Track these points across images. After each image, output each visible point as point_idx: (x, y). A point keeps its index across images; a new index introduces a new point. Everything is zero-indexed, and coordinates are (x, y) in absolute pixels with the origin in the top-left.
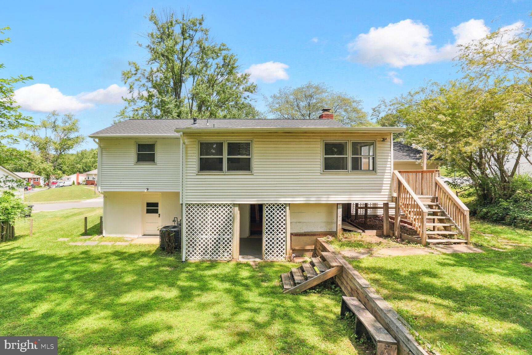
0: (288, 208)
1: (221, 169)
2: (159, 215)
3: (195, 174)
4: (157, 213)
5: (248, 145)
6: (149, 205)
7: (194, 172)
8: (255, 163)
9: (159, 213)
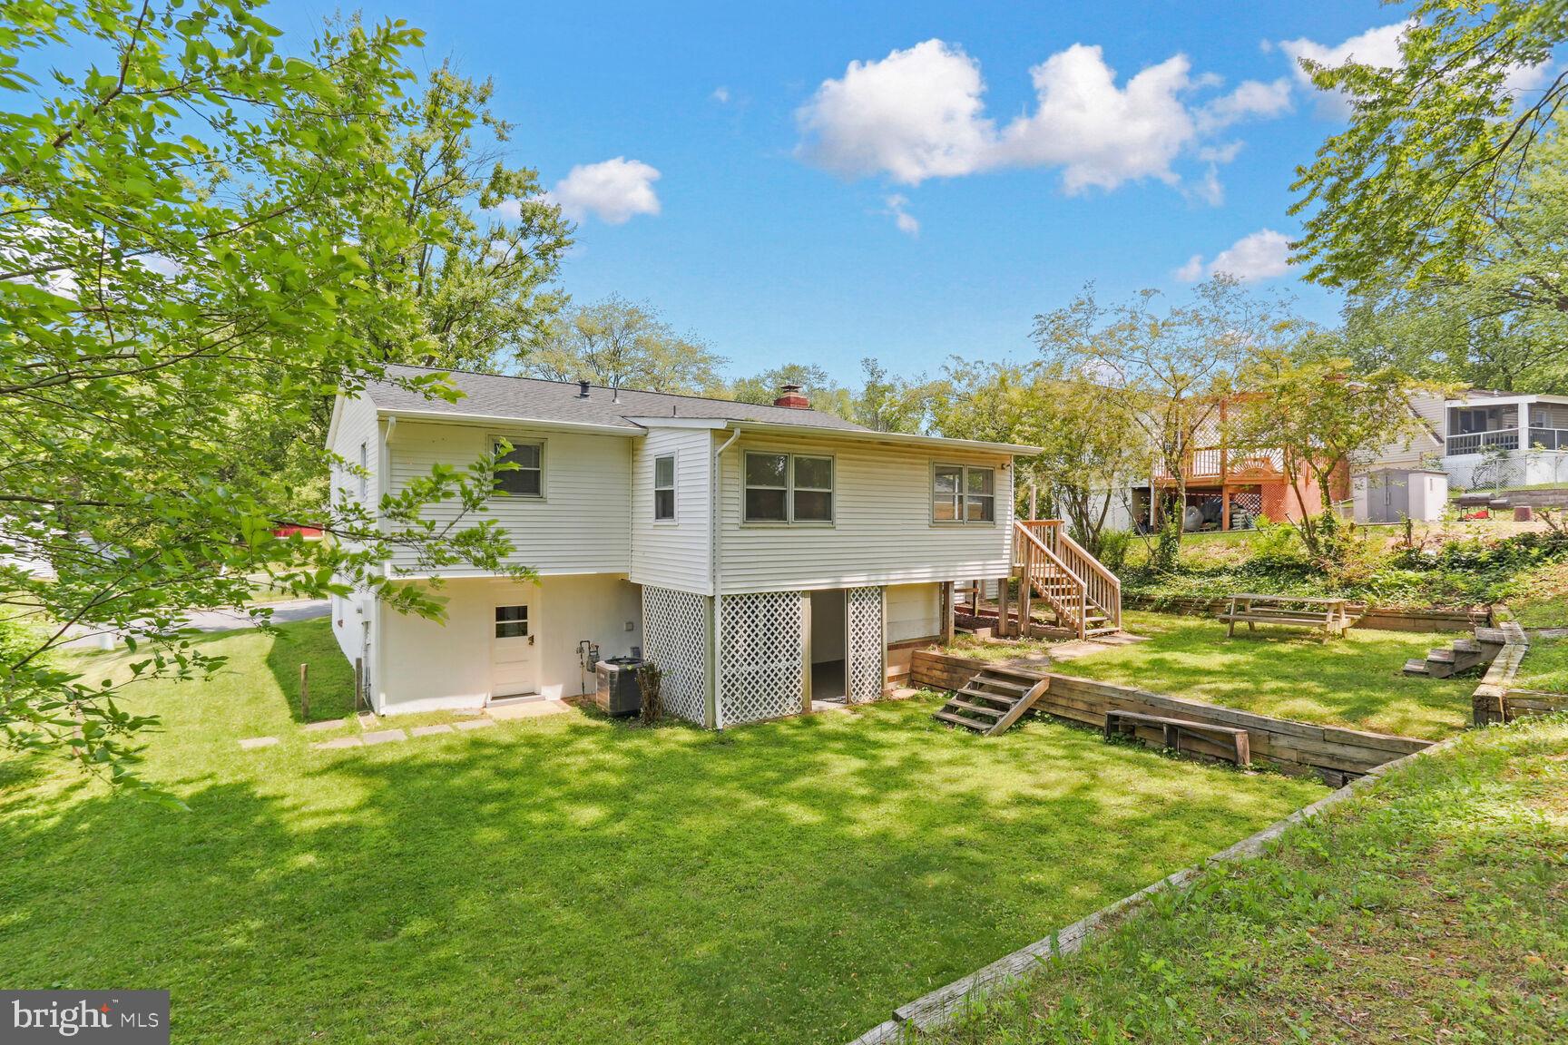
0: (884, 594)
1: (781, 516)
2: (532, 639)
3: (736, 528)
4: (525, 633)
5: (828, 465)
6: (501, 613)
7: (736, 521)
8: (839, 504)
9: (530, 634)
